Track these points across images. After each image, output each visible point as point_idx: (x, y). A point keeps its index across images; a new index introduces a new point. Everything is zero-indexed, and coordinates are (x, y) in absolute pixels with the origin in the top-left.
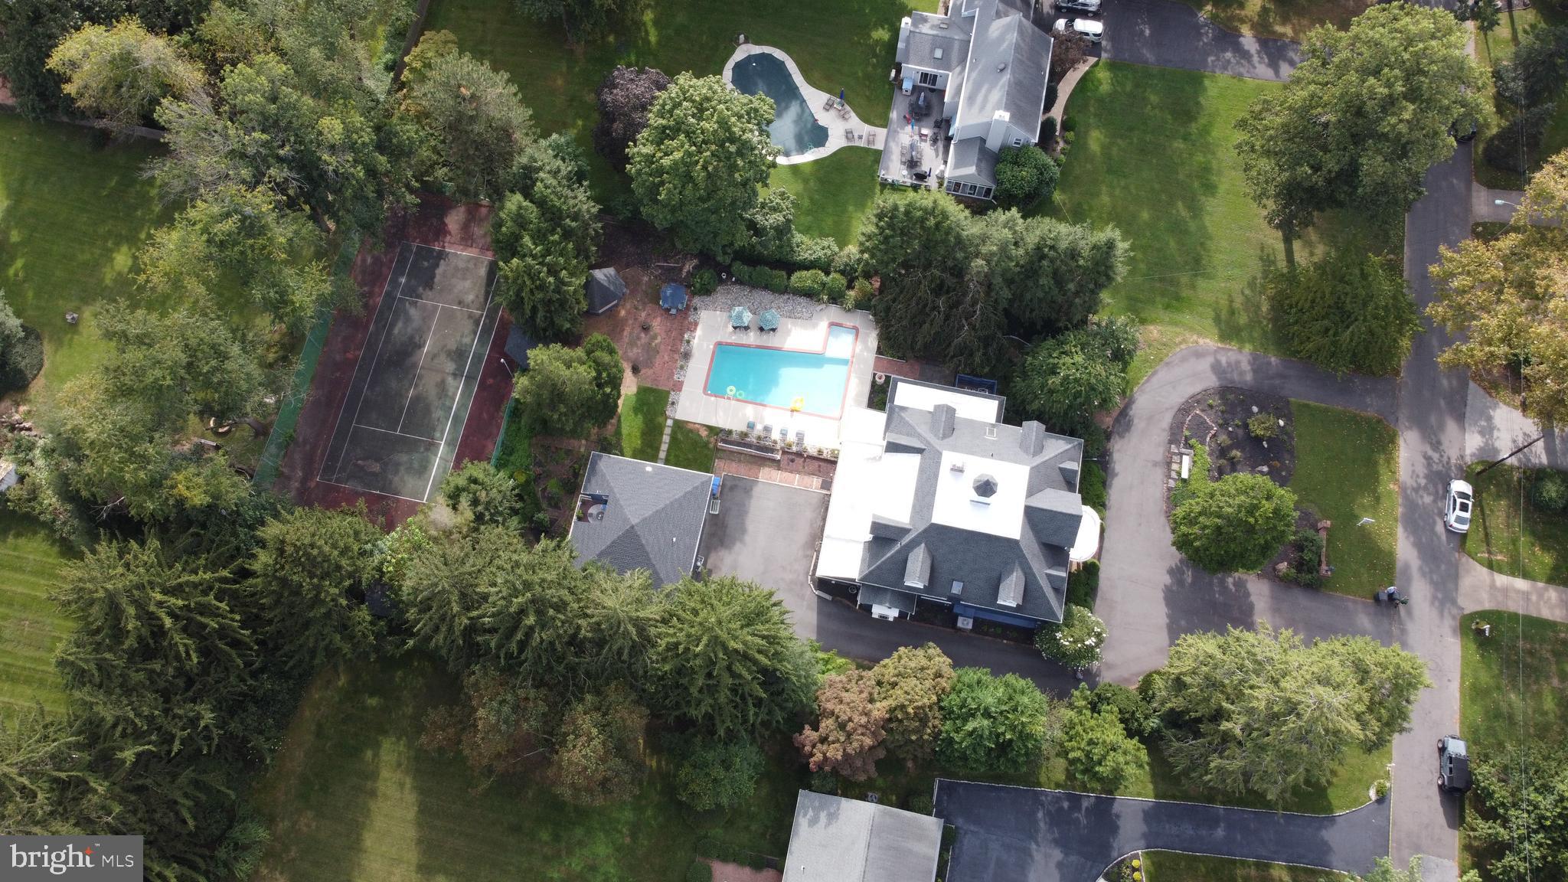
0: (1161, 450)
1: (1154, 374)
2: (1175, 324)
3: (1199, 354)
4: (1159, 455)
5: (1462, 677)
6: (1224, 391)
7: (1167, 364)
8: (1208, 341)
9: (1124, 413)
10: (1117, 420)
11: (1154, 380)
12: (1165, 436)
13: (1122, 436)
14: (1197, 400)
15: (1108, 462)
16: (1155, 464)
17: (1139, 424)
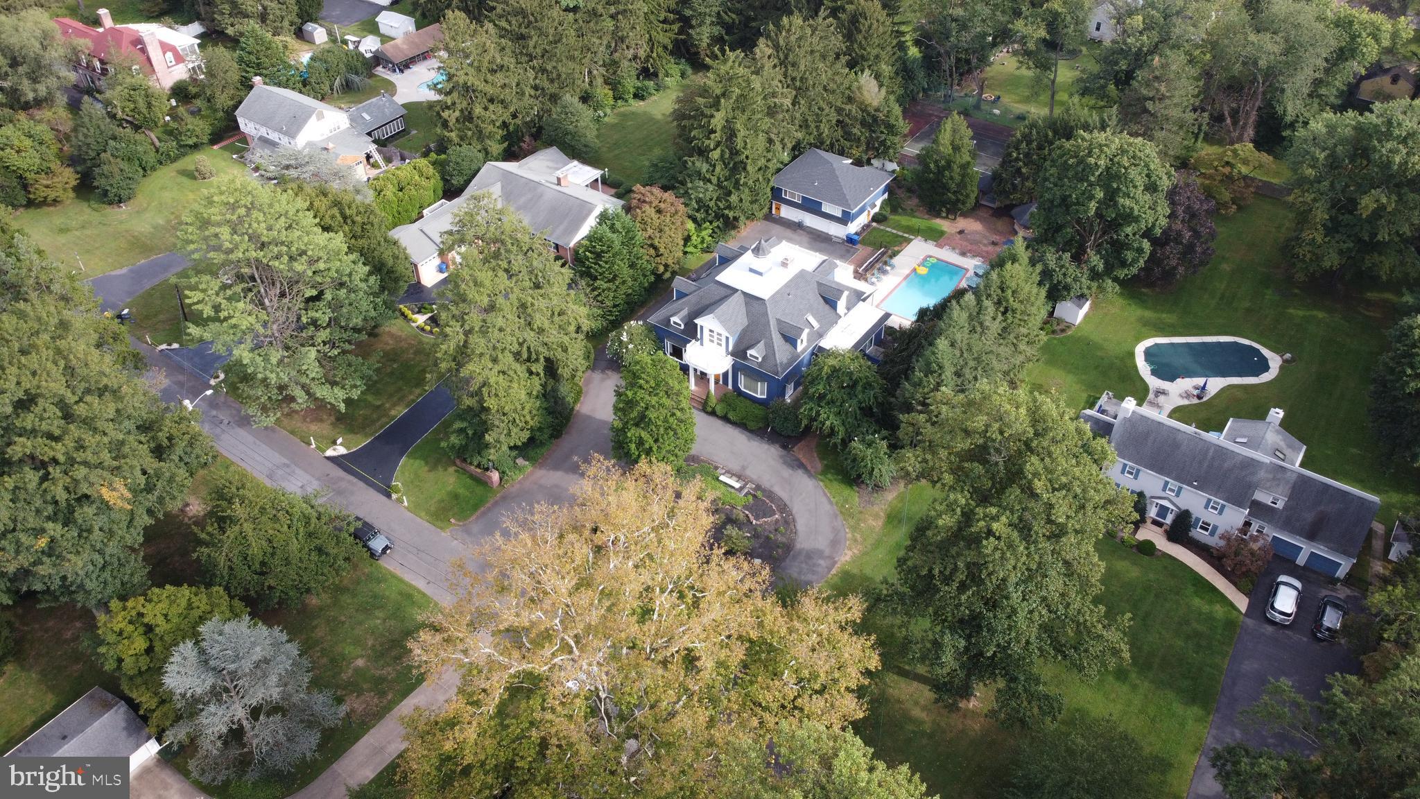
0: (754, 477)
1: (831, 503)
2: (877, 545)
3: (835, 543)
4: (751, 473)
5: (424, 595)
6: (788, 548)
7: (836, 516)
8: (848, 558)
9: (801, 466)
10: (798, 460)
11: (824, 499)
12: (766, 484)
13: (781, 457)
14: (788, 521)
15: (762, 438)
16: (744, 468)
17: (786, 472)
